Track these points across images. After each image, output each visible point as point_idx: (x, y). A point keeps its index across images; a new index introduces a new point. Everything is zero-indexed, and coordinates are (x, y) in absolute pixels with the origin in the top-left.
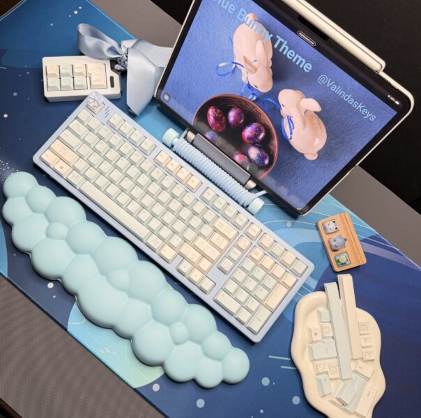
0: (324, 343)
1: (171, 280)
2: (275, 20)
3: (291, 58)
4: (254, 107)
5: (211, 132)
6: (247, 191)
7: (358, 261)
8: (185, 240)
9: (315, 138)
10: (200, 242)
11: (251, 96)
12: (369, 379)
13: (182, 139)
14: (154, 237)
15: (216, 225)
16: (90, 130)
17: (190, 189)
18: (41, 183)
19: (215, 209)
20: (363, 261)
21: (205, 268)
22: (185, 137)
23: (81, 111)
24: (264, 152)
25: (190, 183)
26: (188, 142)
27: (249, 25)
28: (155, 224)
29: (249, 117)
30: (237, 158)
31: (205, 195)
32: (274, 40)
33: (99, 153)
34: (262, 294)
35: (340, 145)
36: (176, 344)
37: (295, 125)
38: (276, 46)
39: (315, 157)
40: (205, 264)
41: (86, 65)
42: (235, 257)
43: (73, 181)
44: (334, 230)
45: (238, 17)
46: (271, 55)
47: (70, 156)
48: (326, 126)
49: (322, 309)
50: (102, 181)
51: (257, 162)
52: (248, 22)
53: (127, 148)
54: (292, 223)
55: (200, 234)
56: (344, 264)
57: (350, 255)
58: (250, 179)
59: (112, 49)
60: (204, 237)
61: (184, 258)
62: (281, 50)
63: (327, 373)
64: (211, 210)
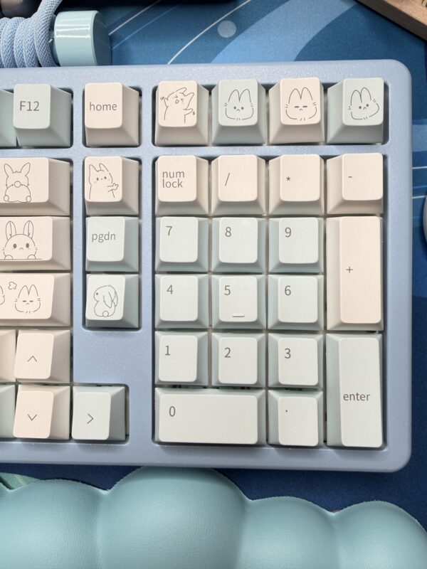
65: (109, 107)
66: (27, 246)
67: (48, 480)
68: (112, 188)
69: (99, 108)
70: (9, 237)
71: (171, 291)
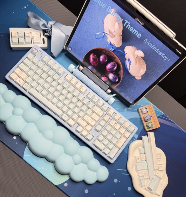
0: (142, 163)
1: (72, 135)
2: (125, 12)
3: (131, 31)
4: (113, 54)
5: (91, 66)
6: (107, 94)
7: (156, 126)
8: (79, 117)
9: (140, 69)
10: (86, 117)
11: (111, 49)
12: (161, 178)
13: (77, 69)
14: (65, 115)
15: (94, 110)
16: (33, 63)
17: (81, 93)
18: (9, 89)
19: (93, 102)
20: (158, 126)
21: (89, 130)
22: (79, 68)
23: (29, 54)
24: (116, 76)
25: (81, 90)
26: (80, 71)
27: (112, 14)
28: (65, 109)
29: (110, 59)
30: (103, 78)
31: (89, 96)
32: (124, 22)
33: (38, 74)
34: (115, 141)
35: (152, 72)
36: (76, 164)
37: (132, 63)
38: (124, 25)
39: (140, 78)
40: (89, 128)
41: (31, 33)
42: (103, 124)
43: (25, 87)
44: (146, 112)
45: (107, 10)
46: (122, 29)
47: (24, 76)
48: (146, 63)
49: (141, 148)
50: (39, 88)
51: (112, 81)
52: (112, 13)
53: (51, 72)
54: (127, 109)
55: (86, 114)
56: (150, 127)
57: (153, 124)
58: (109, 88)
59: (44, 25)
60: (88, 115)
61: (79, 124)
62: (127, 27)
63: (143, 176)
64: (91, 103)
69: (111, 112)
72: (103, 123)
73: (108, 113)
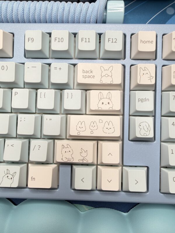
15: (81, 79)
54: (172, 6)
64: (55, 64)
65: (149, 42)
66: (109, 103)
67: (99, 208)
68: (150, 78)
69: (145, 42)
70: (100, 99)
71: (174, 125)
72: (146, 100)
73: (140, 52)
